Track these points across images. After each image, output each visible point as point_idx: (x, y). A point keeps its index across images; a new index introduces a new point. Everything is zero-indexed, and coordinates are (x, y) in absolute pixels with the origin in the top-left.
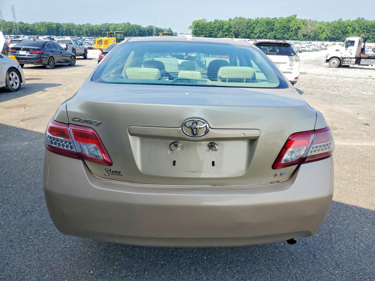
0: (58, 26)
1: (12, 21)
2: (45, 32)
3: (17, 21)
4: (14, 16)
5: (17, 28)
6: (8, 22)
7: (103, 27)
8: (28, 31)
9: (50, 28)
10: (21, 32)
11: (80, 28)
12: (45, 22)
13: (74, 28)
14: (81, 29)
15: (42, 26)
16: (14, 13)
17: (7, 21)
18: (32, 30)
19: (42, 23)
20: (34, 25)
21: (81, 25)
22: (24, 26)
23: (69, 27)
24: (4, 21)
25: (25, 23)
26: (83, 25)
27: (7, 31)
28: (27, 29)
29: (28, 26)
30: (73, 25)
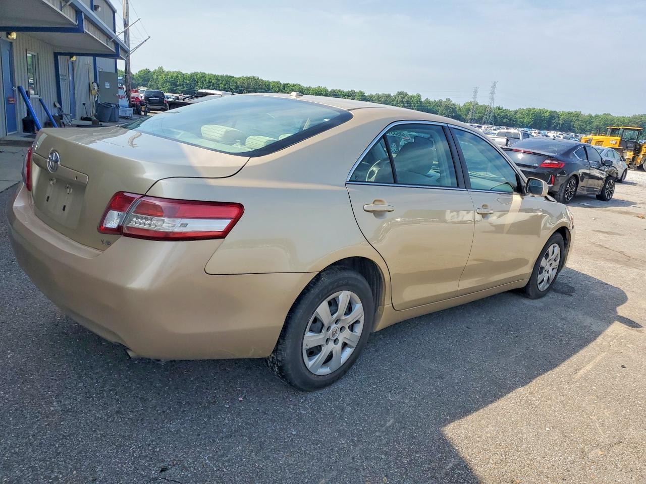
0: (553, 116)
1: (487, 104)
2: (529, 123)
3: (495, 105)
4: (492, 98)
5: (491, 114)
6: (482, 106)
7: (634, 122)
8: (505, 120)
9: (539, 118)
10: (494, 121)
11: (590, 120)
12: (534, 109)
13: (579, 120)
14: (591, 123)
15: (528, 115)
16: (493, 93)
17: (480, 104)
18: (510, 120)
19: (529, 110)
20: (516, 112)
21: (593, 115)
22: (503, 112)
23: (571, 118)
24: (477, 104)
25: (504, 109)
26: (597, 116)
27: (476, 118)
28: (504, 117)
29: (507, 113)
30: (578, 115)
